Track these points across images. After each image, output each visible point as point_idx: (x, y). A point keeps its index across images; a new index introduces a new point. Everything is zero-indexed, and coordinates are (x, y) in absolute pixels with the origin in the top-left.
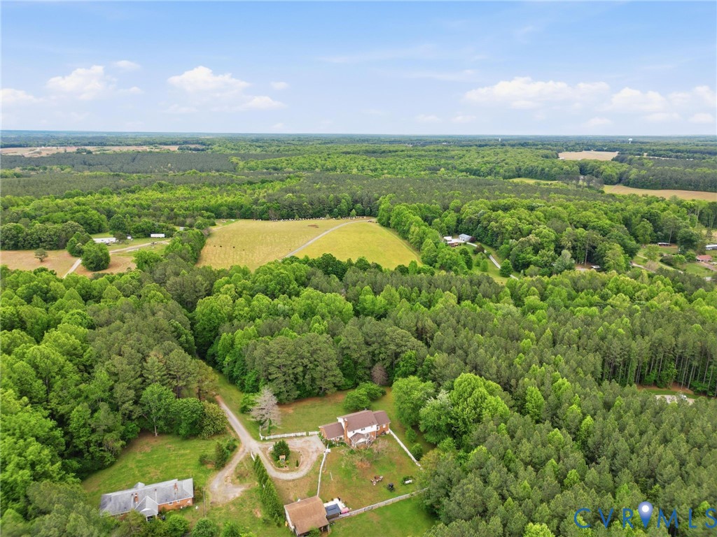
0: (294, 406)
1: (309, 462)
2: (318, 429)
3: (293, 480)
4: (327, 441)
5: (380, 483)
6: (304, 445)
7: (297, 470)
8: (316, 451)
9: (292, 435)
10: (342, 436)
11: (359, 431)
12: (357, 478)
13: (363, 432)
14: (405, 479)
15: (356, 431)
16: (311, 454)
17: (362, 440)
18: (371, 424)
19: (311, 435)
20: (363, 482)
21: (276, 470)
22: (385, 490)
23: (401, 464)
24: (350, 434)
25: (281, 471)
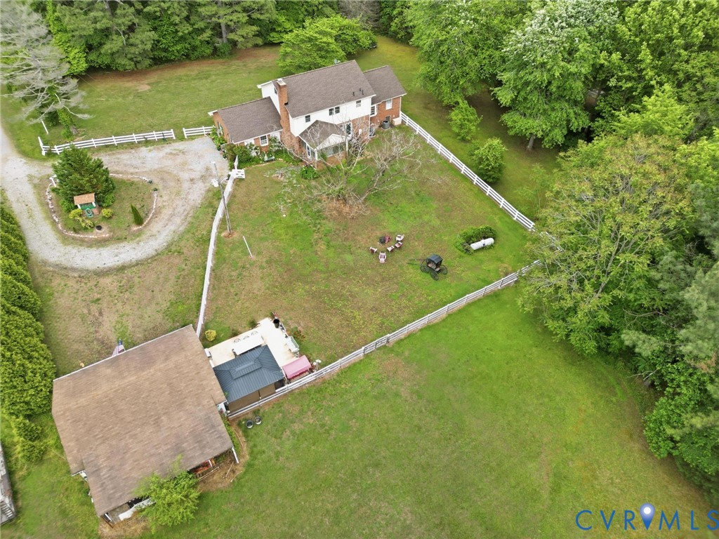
0: (154, 77)
1: (180, 209)
2: (210, 122)
3: (122, 269)
4: (232, 148)
5: (397, 255)
6: (168, 163)
7: (138, 234)
8: (203, 178)
9: (135, 138)
10: (276, 134)
11: (322, 116)
12: (328, 246)
13: (336, 119)
14: (470, 239)
15: (315, 117)
16: (186, 185)
17: (334, 139)
18: (356, 96)
19: (191, 138)
20: (349, 257)
21: (65, 240)
22: (416, 275)
23: (446, 198)
24: (298, 126)
25: (82, 242)
